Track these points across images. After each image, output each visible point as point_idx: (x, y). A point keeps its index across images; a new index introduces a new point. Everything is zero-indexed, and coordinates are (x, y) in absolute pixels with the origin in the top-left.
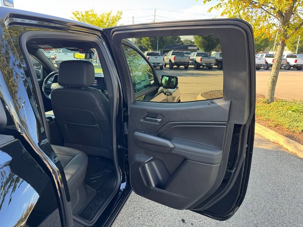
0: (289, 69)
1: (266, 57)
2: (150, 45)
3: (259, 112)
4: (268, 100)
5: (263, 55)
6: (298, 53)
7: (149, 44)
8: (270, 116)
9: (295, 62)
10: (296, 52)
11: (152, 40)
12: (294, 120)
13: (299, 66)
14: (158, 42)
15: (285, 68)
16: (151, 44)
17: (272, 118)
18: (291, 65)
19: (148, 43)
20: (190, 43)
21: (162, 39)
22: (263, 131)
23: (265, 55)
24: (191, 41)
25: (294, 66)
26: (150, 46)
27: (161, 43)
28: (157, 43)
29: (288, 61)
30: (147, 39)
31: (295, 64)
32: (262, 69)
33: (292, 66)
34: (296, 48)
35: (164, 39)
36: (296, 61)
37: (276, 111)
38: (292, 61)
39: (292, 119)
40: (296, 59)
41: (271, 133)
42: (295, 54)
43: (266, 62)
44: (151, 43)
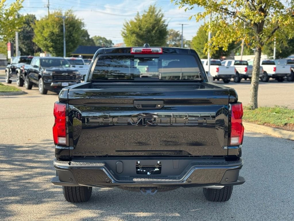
0: (267, 81)
1: (235, 64)
2: (50, 47)
3: (247, 116)
4: (252, 107)
5: (231, 62)
6: (277, 57)
7: (50, 44)
8: (257, 118)
9: (274, 71)
10: (274, 57)
11: (54, 38)
12: (278, 119)
13: (280, 75)
14: (65, 42)
15: (262, 79)
16: (52, 45)
17: (259, 119)
18: (269, 75)
19: (48, 43)
20: (105, 43)
21: (71, 37)
22: (254, 128)
23: (233, 62)
24: (106, 39)
25: (273, 76)
26: (52, 48)
27: (70, 43)
28: (63, 44)
29: (265, 70)
30: (44, 37)
31: (274, 73)
32: (232, 81)
33: (270, 77)
34: (272, 51)
35: (75, 38)
36: (275, 69)
37: (261, 114)
38: (269, 70)
39: (276, 118)
40: (275, 66)
41: (261, 128)
42: (273, 60)
43: (237, 72)
44: (53, 42)
